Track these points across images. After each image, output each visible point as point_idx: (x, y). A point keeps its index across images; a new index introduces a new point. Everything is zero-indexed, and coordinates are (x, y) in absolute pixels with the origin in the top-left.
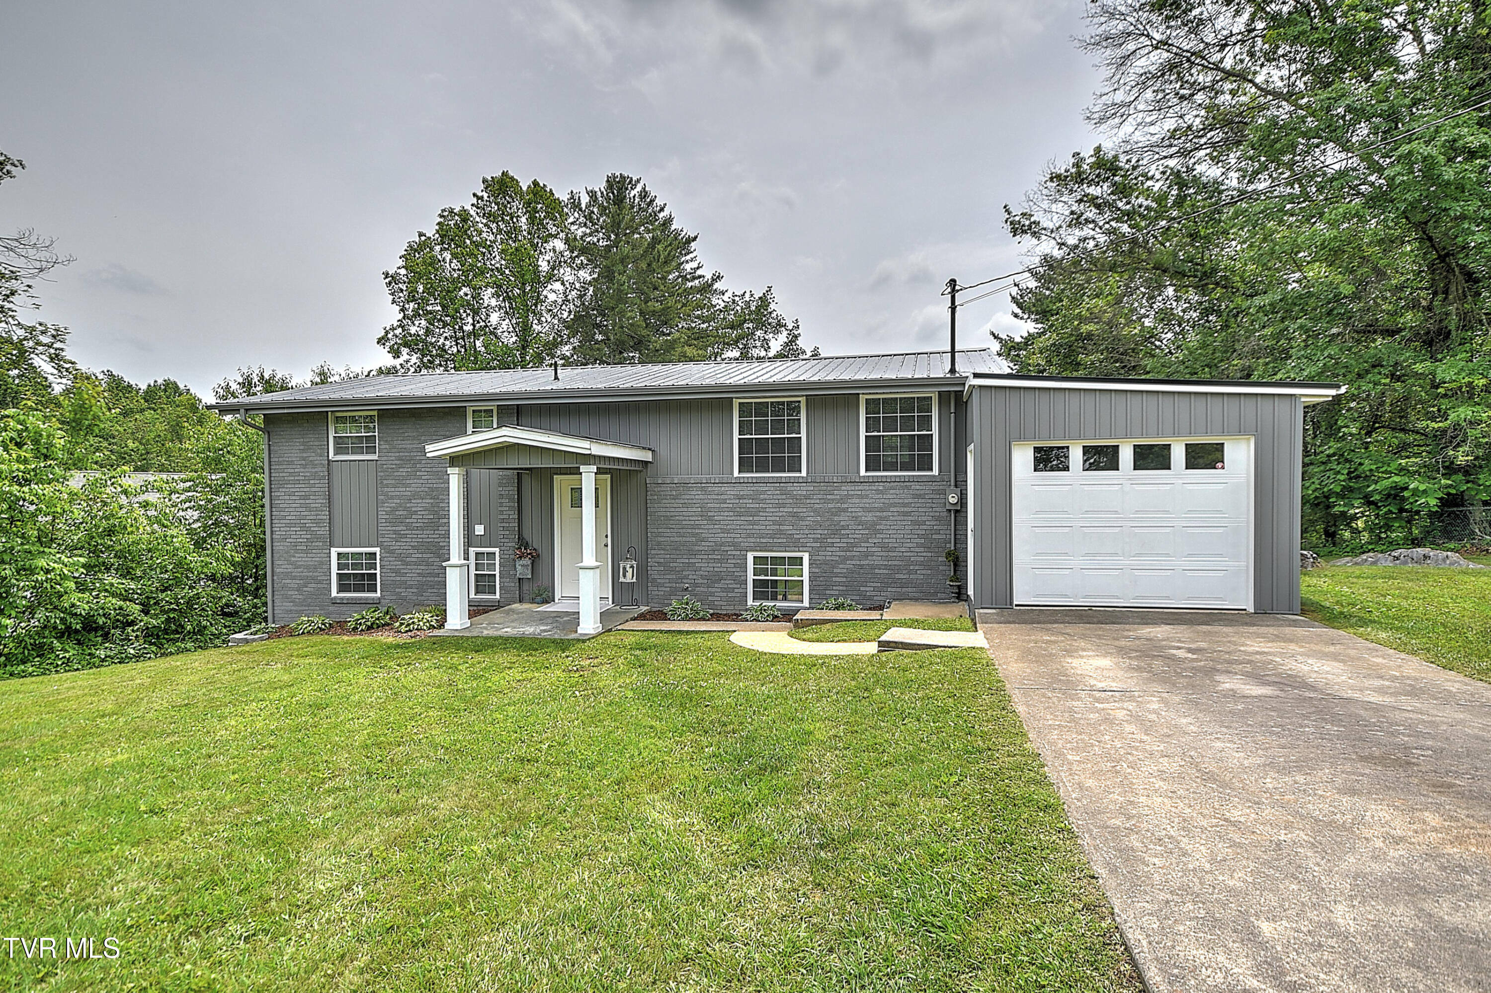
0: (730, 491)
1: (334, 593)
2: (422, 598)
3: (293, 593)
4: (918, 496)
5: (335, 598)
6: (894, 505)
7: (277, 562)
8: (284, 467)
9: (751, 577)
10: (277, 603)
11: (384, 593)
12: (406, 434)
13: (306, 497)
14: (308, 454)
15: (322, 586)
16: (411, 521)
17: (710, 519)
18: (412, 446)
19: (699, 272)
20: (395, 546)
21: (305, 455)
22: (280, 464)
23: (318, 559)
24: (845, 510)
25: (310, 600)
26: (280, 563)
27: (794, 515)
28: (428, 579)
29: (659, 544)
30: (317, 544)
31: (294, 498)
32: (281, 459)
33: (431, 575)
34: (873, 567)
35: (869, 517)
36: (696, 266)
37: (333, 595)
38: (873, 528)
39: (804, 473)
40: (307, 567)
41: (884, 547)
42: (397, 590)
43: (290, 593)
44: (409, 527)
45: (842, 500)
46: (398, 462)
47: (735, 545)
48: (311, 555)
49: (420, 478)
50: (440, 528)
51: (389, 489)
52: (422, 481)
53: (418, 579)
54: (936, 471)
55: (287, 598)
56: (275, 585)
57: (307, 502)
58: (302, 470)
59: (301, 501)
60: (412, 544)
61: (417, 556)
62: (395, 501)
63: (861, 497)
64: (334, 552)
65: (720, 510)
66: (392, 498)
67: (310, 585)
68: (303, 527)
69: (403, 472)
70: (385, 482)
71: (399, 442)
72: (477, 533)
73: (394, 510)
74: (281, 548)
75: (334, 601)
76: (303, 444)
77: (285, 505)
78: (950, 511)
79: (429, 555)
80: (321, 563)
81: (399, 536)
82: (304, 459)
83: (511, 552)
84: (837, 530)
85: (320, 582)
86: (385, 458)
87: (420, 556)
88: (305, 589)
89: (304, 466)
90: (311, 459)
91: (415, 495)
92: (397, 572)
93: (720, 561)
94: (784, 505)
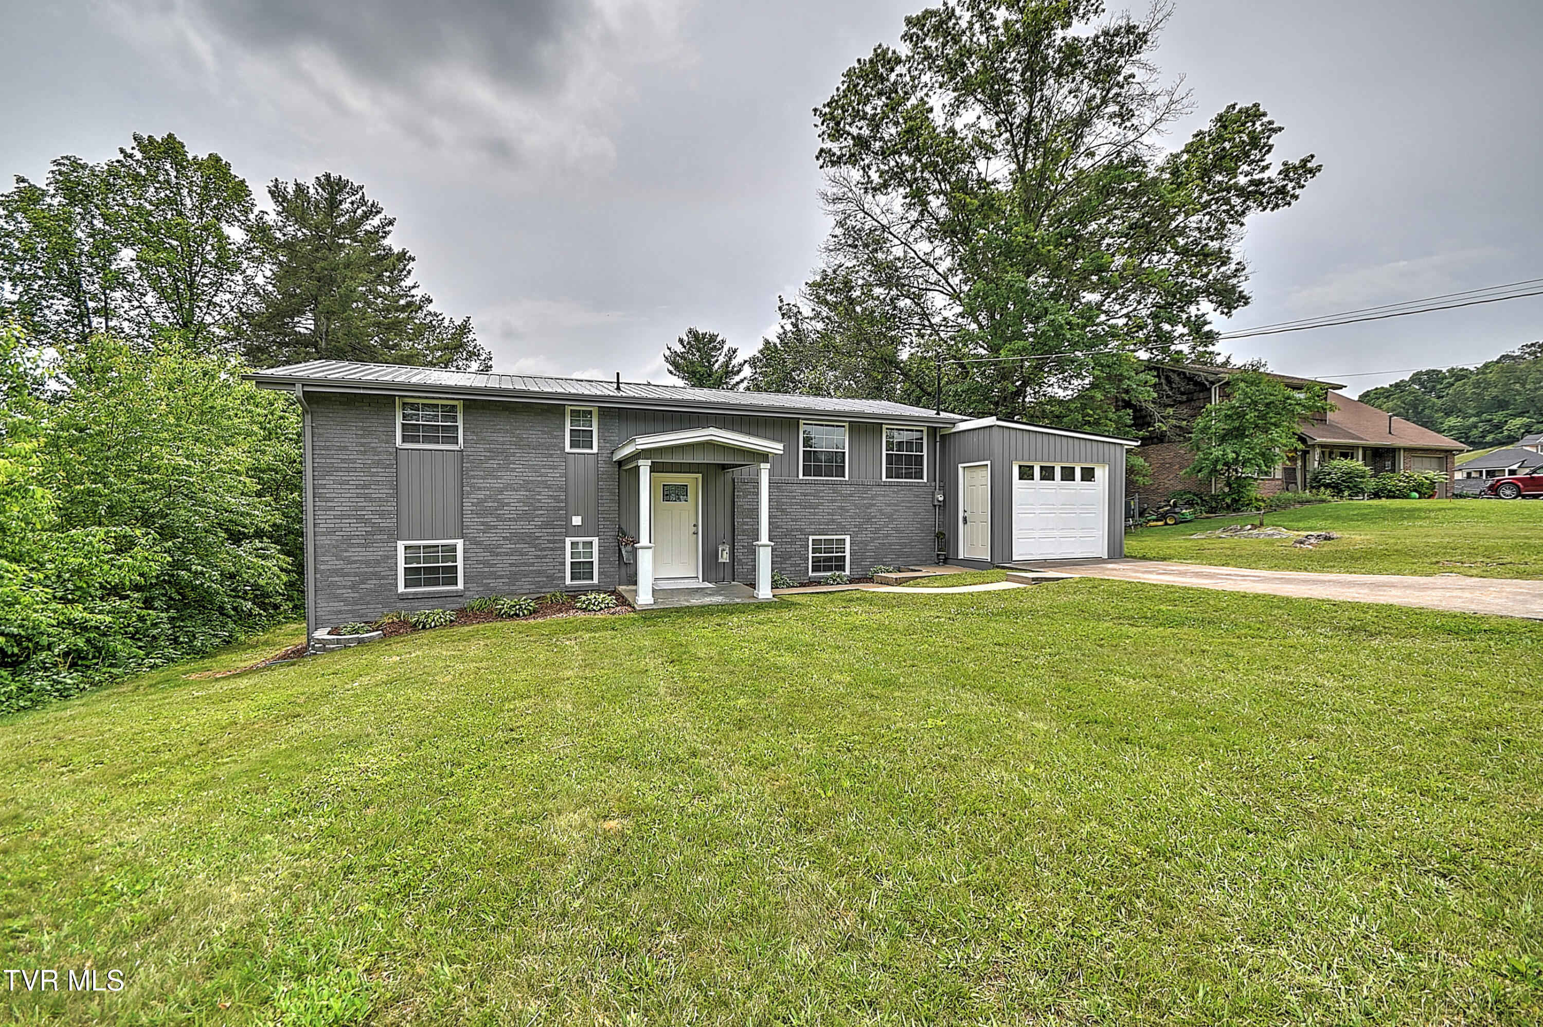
0: (799, 490)
1: (401, 589)
2: (514, 588)
3: (344, 591)
4: (917, 496)
5: (402, 594)
6: (903, 502)
7: (322, 558)
8: (333, 452)
9: (811, 555)
10: (321, 604)
11: (468, 586)
12: (498, 427)
13: (364, 487)
14: (369, 440)
15: (386, 581)
16: (501, 512)
17: (783, 511)
18: (505, 439)
19: (413, 292)
20: (482, 537)
21: (362, 440)
22: (327, 448)
23: (381, 553)
24: (874, 505)
25: (368, 598)
26: (326, 559)
27: (842, 508)
28: (523, 568)
29: (744, 531)
30: (379, 537)
31: (347, 487)
32: (328, 444)
33: (525, 564)
34: (891, 544)
35: (889, 510)
36: (412, 284)
37: (399, 591)
38: (890, 517)
39: (847, 478)
40: (367, 563)
41: (898, 531)
42: (484, 581)
43: (338, 591)
44: (499, 518)
45: (872, 498)
46: (488, 454)
47: (802, 531)
48: (371, 549)
49: (513, 470)
50: (536, 519)
51: (475, 481)
52: (515, 474)
53: (510, 569)
54: (925, 480)
55: (337, 598)
56: (318, 584)
57: (366, 491)
58: (360, 457)
59: (358, 491)
60: (504, 535)
61: (509, 546)
62: (484, 493)
63: (884, 496)
64: (401, 545)
65: (791, 504)
66: (480, 489)
67: (369, 582)
68: (361, 519)
69: (493, 464)
70: (472, 473)
71: (489, 434)
72: (574, 524)
73: (481, 502)
74: (326, 542)
75: (403, 598)
76: (362, 428)
77: (334, 495)
78: (935, 506)
79: (522, 546)
80: (388, 557)
81: (488, 528)
82: (363, 445)
83: (610, 540)
84: (869, 519)
85: (383, 578)
86: (473, 449)
87: (513, 546)
88: (363, 586)
89: (364, 453)
90: (373, 445)
91: (507, 487)
92: (485, 563)
93: (791, 543)
94: (833, 501)
